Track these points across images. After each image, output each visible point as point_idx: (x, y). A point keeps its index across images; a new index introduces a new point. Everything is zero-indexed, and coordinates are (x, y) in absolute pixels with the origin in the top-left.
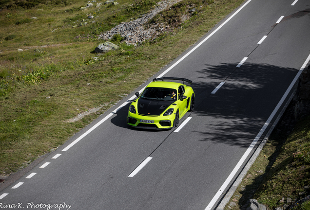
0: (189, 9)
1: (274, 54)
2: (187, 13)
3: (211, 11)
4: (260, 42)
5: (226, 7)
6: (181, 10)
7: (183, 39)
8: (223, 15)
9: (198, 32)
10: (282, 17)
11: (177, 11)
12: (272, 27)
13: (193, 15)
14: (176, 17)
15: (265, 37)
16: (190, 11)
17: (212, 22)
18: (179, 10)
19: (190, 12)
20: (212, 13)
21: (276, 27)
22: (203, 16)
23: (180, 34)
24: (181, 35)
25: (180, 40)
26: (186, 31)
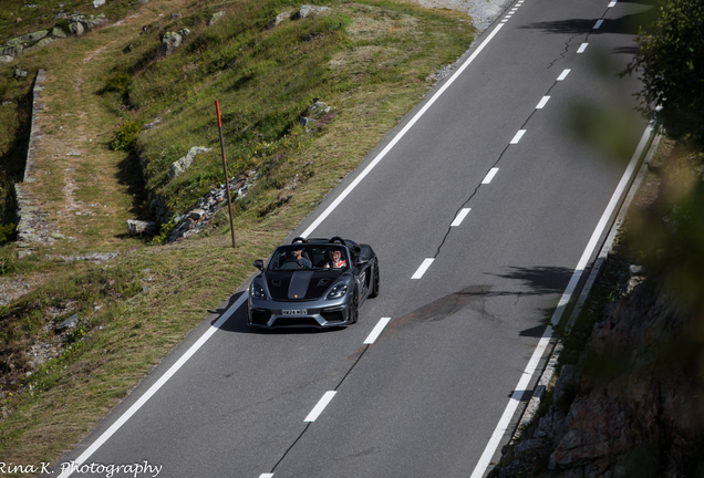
0: (56, 321)
1: (366, 453)
2: (49, 335)
3: (132, 320)
4: (312, 416)
5: (185, 303)
6: (26, 328)
7: (38, 430)
8: (177, 330)
9: (91, 397)
10: (384, 322)
11: (10, 333)
12: (349, 358)
13: (71, 340)
14: (9, 352)
15: (329, 396)
16: (59, 326)
17: (138, 359)
18: (17, 326)
19: (58, 332)
20: (137, 327)
21: (364, 357)
22: (106, 343)
23: (27, 413)
24: (28, 415)
25: (26, 433)
26: (48, 401)
